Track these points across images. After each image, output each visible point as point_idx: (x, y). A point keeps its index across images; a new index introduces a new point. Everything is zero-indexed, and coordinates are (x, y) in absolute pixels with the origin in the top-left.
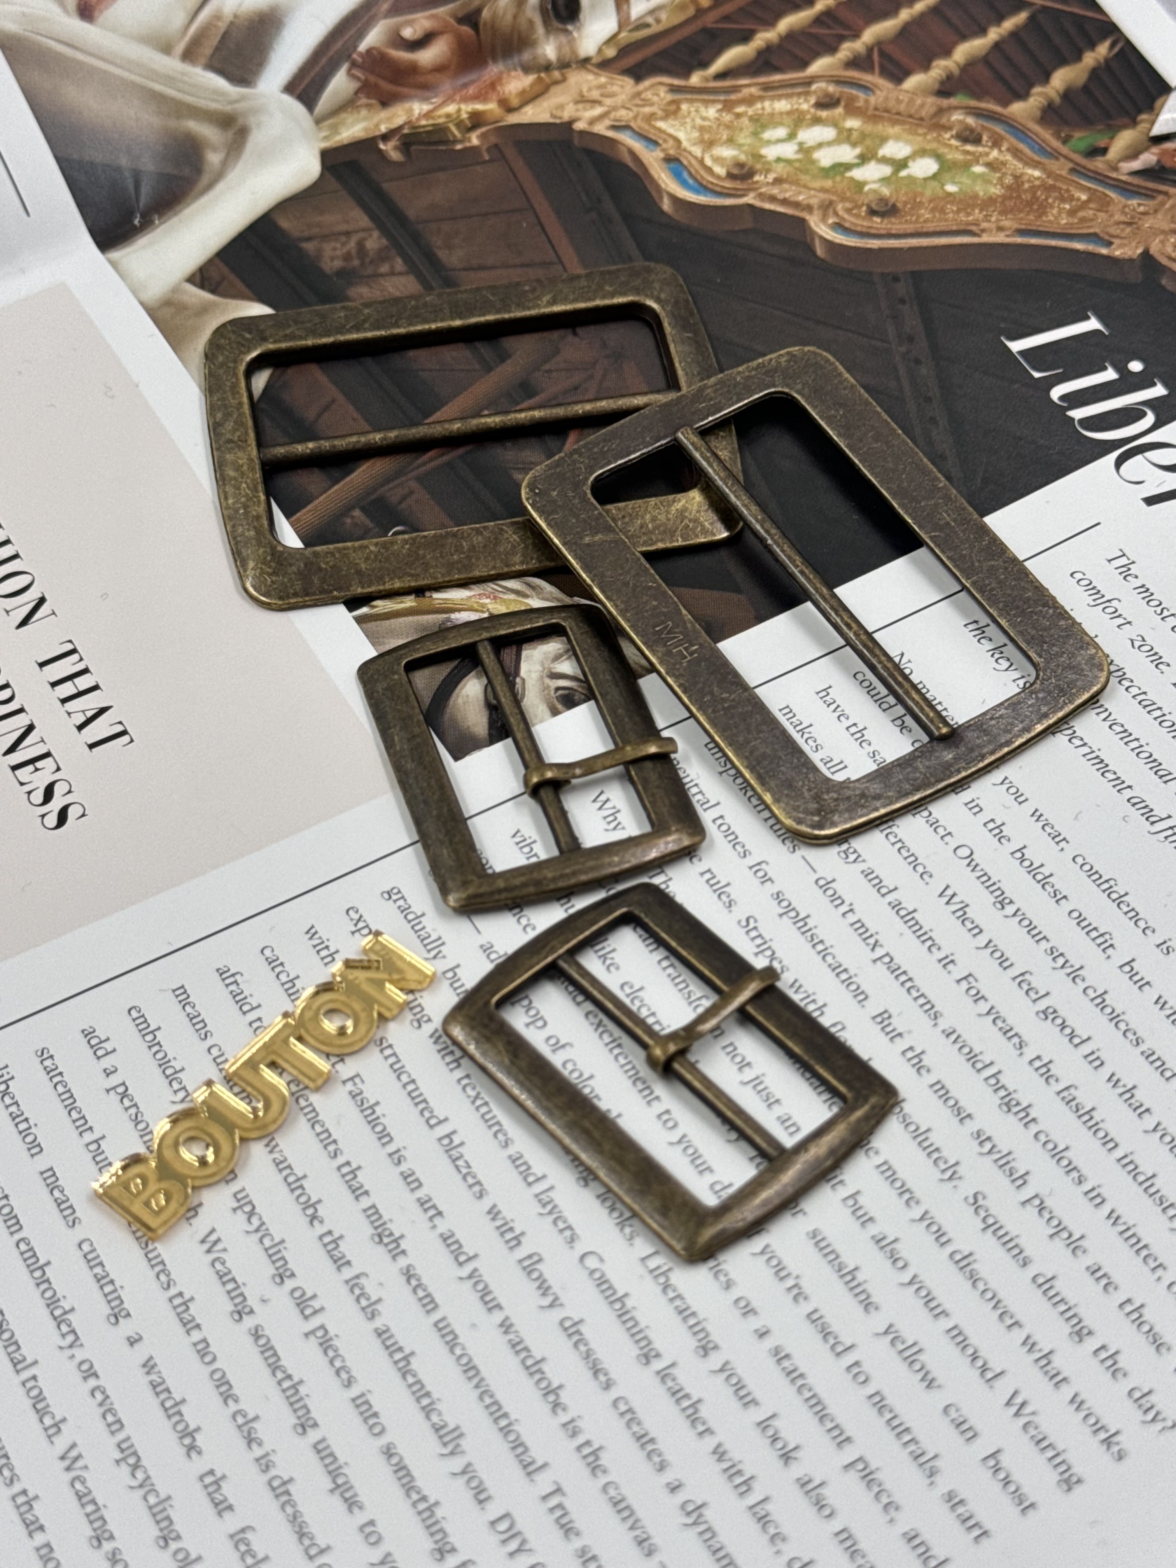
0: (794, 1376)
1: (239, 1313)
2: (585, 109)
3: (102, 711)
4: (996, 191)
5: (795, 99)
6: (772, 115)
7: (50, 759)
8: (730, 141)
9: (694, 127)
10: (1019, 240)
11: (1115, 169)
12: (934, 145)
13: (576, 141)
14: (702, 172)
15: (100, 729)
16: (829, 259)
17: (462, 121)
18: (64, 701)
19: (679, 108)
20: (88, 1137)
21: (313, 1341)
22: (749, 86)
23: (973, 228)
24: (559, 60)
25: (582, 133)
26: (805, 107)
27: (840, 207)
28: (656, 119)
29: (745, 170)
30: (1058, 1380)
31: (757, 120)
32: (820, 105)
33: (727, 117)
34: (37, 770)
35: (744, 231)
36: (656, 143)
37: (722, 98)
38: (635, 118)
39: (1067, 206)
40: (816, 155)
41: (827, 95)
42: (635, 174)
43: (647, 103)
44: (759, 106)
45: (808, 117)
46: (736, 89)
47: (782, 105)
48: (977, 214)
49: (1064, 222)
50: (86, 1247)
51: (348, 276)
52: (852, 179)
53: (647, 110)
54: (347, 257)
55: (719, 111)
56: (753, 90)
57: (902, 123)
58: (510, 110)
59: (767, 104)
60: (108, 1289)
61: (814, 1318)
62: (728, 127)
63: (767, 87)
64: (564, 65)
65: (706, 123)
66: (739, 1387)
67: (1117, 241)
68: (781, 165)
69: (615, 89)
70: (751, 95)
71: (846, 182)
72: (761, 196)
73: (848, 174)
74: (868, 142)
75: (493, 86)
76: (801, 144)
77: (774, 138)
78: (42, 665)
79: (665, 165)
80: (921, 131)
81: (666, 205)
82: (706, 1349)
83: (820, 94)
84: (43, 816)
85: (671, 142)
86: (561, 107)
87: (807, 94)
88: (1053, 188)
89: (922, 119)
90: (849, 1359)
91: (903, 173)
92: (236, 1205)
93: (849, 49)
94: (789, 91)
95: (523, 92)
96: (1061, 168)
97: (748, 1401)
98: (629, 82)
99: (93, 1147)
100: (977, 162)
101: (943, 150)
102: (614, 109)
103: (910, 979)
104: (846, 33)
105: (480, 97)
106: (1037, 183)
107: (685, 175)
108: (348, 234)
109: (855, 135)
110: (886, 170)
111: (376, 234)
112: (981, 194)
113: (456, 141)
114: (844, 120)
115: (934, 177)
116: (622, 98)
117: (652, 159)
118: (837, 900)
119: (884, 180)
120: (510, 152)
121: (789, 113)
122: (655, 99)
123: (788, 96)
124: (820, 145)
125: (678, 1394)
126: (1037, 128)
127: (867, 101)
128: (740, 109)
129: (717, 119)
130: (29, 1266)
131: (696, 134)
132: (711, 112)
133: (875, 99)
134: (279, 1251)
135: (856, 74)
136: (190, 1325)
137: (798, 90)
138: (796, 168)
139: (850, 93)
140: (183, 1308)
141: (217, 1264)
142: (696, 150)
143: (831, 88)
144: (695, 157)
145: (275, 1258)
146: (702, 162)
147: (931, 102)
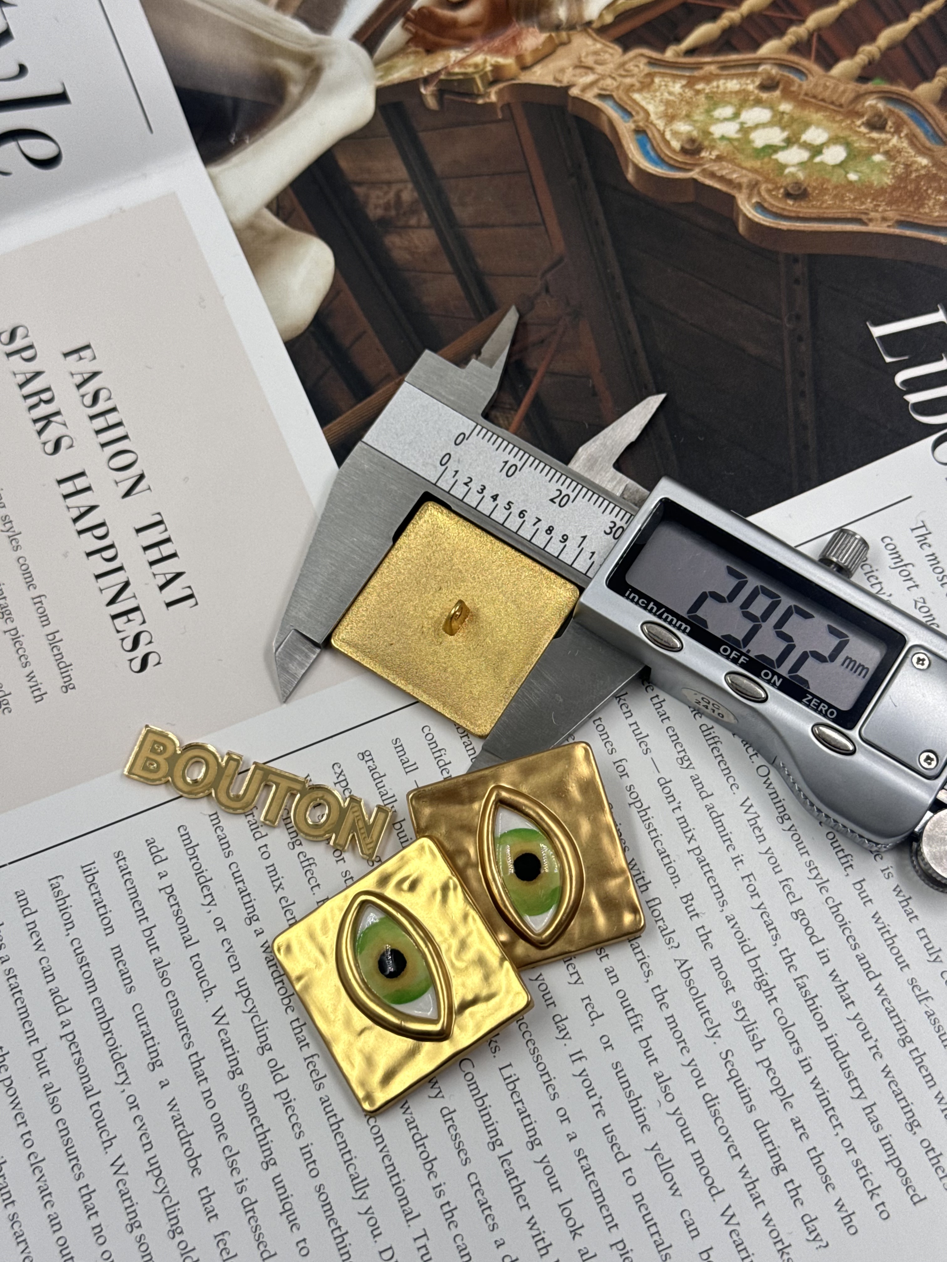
0: (588, 1172)
1: (233, 1073)
2: (582, 76)
3: (178, 575)
5: (743, 80)
6: (724, 93)
7: (138, 613)
8: (688, 116)
9: (661, 101)
10: (897, 231)
12: (846, 133)
13: (570, 108)
14: (662, 145)
15: (175, 591)
16: (747, 237)
17: (486, 73)
18: (152, 563)
19: (652, 82)
20: (145, 925)
21: (279, 1101)
22: (711, 64)
23: (864, 217)
24: (568, 20)
25: (576, 99)
26: (751, 87)
27: (763, 187)
28: (634, 91)
29: (696, 144)
30: (758, 1201)
31: (712, 98)
32: (763, 87)
33: (689, 93)
34: (129, 621)
35: (687, 204)
36: (630, 114)
37: (687, 74)
38: (617, 88)
40: (753, 136)
41: (771, 78)
42: (611, 143)
43: (629, 74)
44: (715, 84)
45: (752, 98)
46: (698, 66)
47: (733, 85)
49: (936, 214)
50: (137, 1010)
51: (386, 224)
52: (776, 160)
53: (628, 81)
54: (387, 206)
55: (683, 87)
56: (713, 68)
57: (825, 109)
58: (525, 68)
59: (721, 82)
60: (150, 1043)
61: (607, 1130)
62: (689, 102)
63: (724, 66)
64: (571, 27)
65: (672, 98)
66: (551, 1175)
68: (725, 142)
69: (607, 56)
70: (711, 73)
71: (771, 165)
72: (704, 172)
73: (775, 157)
74: (795, 126)
75: (514, 40)
76: (742, 124)
77: (721, 117)
78: (138, 531)
79: (635, 137)
80: (838, 118)
81: (630, 175)
82: (533, 1143)
83: (764, 76)
84: (131, 660)
85: (642, 114)
86: (562, 70)
87: (755, 74)
88: (935, 177)
89: (841, 106)
90: (625, 1165)
91: (818, 159)
92: (238, 990)
93: (795, 33)
94: (741, 71)
95: (536, 51)
97: (556, 1187)
98: (617, 49)
99: (148, 933)
100: (878, 150)
102: (603, 77)
103: (711, 870)
104: (794, 17)
105: (502, 51)
106: (923, 172)
107: (649, 147)
108: (389, 183)
109: (786, 117)
110: (804, 155)
111: (410, 186)
112: (875, 183)
113: (479, 96)
114: (779, 103)
115: (841, 165)
116: (610, 66)
117: (625, 130)
118: (670, 796)
119: (802, 165)
120: (519, 113)
121: (737, 93)
122: (636, 71)
123: (739, 76)
124: (757, 127)
125: (510, 1174)
127: (800, 86)
128: (699, 86)
129: (681, 94)
130: (99, 1019)
131: (662, 108)
132: (677, 87)
133: (807, 85)
134: (263, 1029)
135: (794, 58)
136: (201, 1078)
137: (748, 71)
138: (735, 147)
139: (788, 77)
140: (197, 1064)
141: (222, 1033)
142: (660, 124)
143: (774, 71)
144: (659, 130)
145: (260, 1034)
146: (663, 135)
147: (852, 87)
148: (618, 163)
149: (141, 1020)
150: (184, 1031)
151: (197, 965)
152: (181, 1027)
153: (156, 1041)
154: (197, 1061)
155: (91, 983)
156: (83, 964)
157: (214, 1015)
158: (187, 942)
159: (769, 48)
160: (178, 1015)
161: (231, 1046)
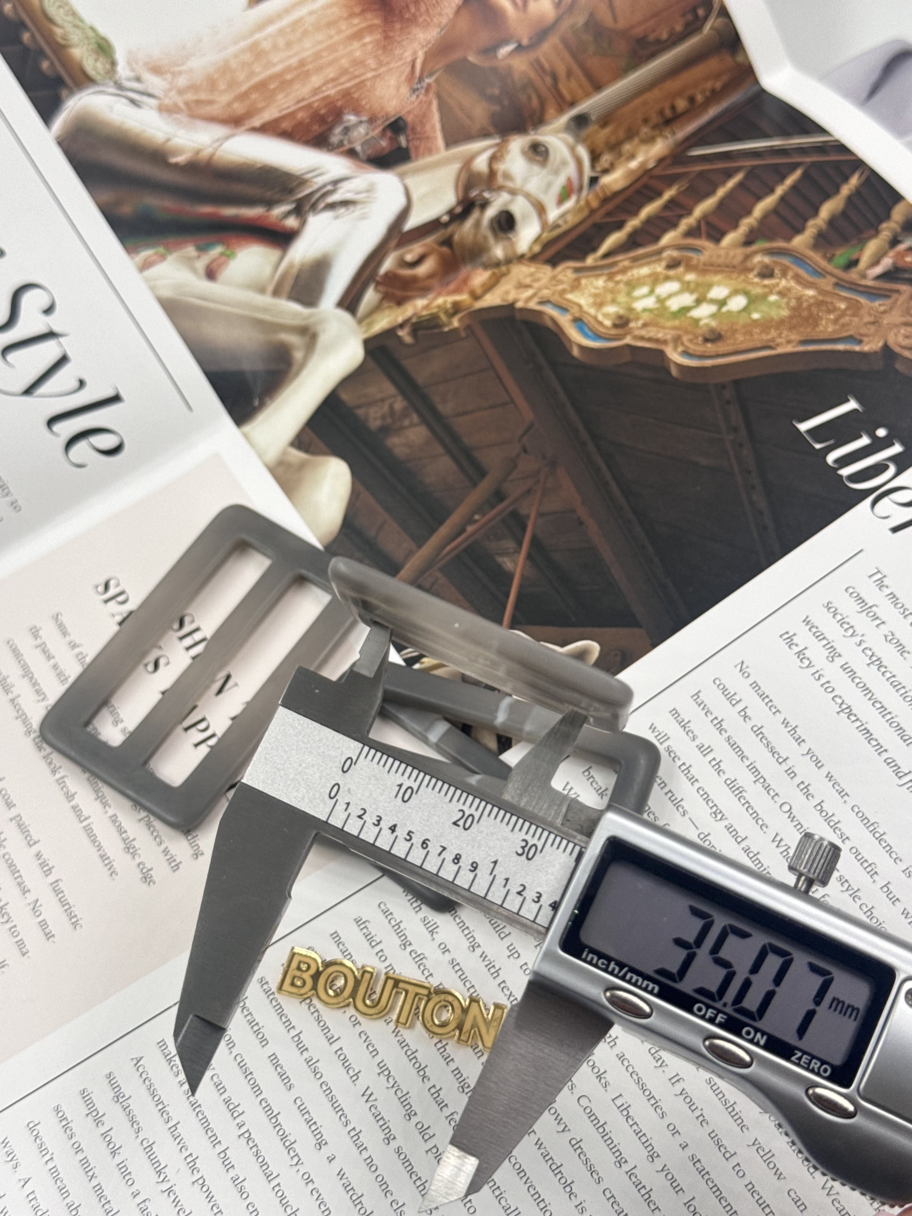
0: (703, 1173)
1: (388, 1139)
2: (522, 291)
4: (785, 313)
5: (652, 266)
6: (638, 279)
8: (614, 301)
9: (590, 295)
10: (801, 348)
11: (864, 276)
12: (743, 285)
13: (518, 316)
14: (597, 326)
16: (679, 378)
17: (448, 310)
19: (579, 283)
20: (293, 1033)
21: (431, 1156)
22: (623, 260)
23: (771, 344)
24: (505, 257)
25: (522, 310)
26: (659, 269)
27: (685, 339)
28: (566, 293)
29: (624, 320)
31: (630, 284)
32: (669, 267)
33: (611, 285)
35: (626, 364)
36: (566, 310)
37: (606, 271)
38: (553, 294)
39: (832, 317)
40: (669, 303)
41: (674, 259)
42: (556, 335)
43: (561, 282)
44: (629, 274)
45: (661, 277)
46: (614, 264)
47: (645, 271)
48: (773, 333)
49: (830, 329)
50: (299, 1102)
51: (385, 430)
52: (691, 318)
53: (560, 287)
54: (383, 417)
55: (605, 281)
56: (626, 263)
57: (722, 272)
58: (477, 298)
59: (635, 271)
60: (313, 1128)
61: (712, 1135)
62: (612, 291)
63: (635, 260)
65: (597, 291)
66: (673, 1180)
67: (865, 339)
68: (646, 313)
69: (540, 275)
70: (625, 267)
71: (688, 321)
72: (635, 338)
73: (689, 315)
74: (700, 289)
75: (465, 281)
76: (658, 296)
77: (640, 295)
79: (574, 325)
80: (734, 276)
81: (576, 352)
82: (653, 1157)
83: (668, 259)
85: (576, 308)
86: (507, 293)
87: (660, 260)
88: (822, 303)
89: (734, 266)
90: (733, 1161)
91: (724, 309)
92: (380, 1071)
93: (686, 223)
94: (648, 260)
95: (483, 285)
96: (827, 284)
97: (679, 1189)
98: (548, 268)
99: (296, 1039)
100: (771, 293)
101: (749, 288)
102: (540, 289)
104: (682, 212)
105: (457, 291)
106: (811, 301)
107: (586, 330)
108: (383, 400)
109: (692, 286)
110: (713, 309)
111: (399, 398)
112: (775, 317)
113: (444, 326)
114: (685, 275)
115: (745, 309)
116: (545, 280)
117: (565, 321)
119: (713, 316)
120: (478, 329)
121: (650, 276)
122: (565, 279)
123: (649, 263)
124: (670, 296)
125: (638, 1185)
126: (811, 253)
127: (699, 260)
128: (619, 278)
129: (604, 288)
130: (268, 1116)
131: (591, 300)
132: (600, 282)
133: (703, 258)
134: (406, 1099)
135: (691, 241)
136: (362, 1148)
137: (654, 258)
138: (658, 316)
139: (687, 256)
140: (356, 1138)
141: (372, 1109)
142: (592, 311)
143: (675, 254)
144: (591, 316)
145: (405, 1103)
146: (595, 318)
147: (740, 252)
148: (565, 346)
149: (303, 1110)
150: (340, 1113)
151: (342, 1057)
152: (337, 1109)
153: (319, 1125)
154: (355, 1136)
155: (256, 1089)
156: (247, 1074)
157: (363, 1095)
158: (331, 1040)
159: (668, 238)
160: (333, 1101)
161: (382, 1118)
